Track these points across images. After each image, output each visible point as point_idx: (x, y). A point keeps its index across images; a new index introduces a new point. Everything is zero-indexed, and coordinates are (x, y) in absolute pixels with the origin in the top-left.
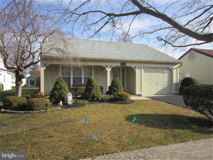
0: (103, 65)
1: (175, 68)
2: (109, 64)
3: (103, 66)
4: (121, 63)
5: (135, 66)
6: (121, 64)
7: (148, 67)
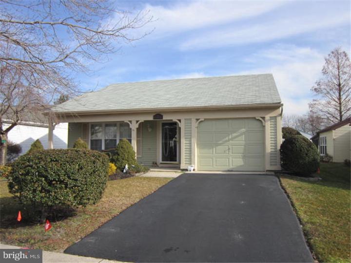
0: (126, 119)
1: (271, 118)
2: (134, 119)
3: (125, 122)
4: (154, 114)
5: (179, 119)
6: (154, 116)
7: (205, 119)
